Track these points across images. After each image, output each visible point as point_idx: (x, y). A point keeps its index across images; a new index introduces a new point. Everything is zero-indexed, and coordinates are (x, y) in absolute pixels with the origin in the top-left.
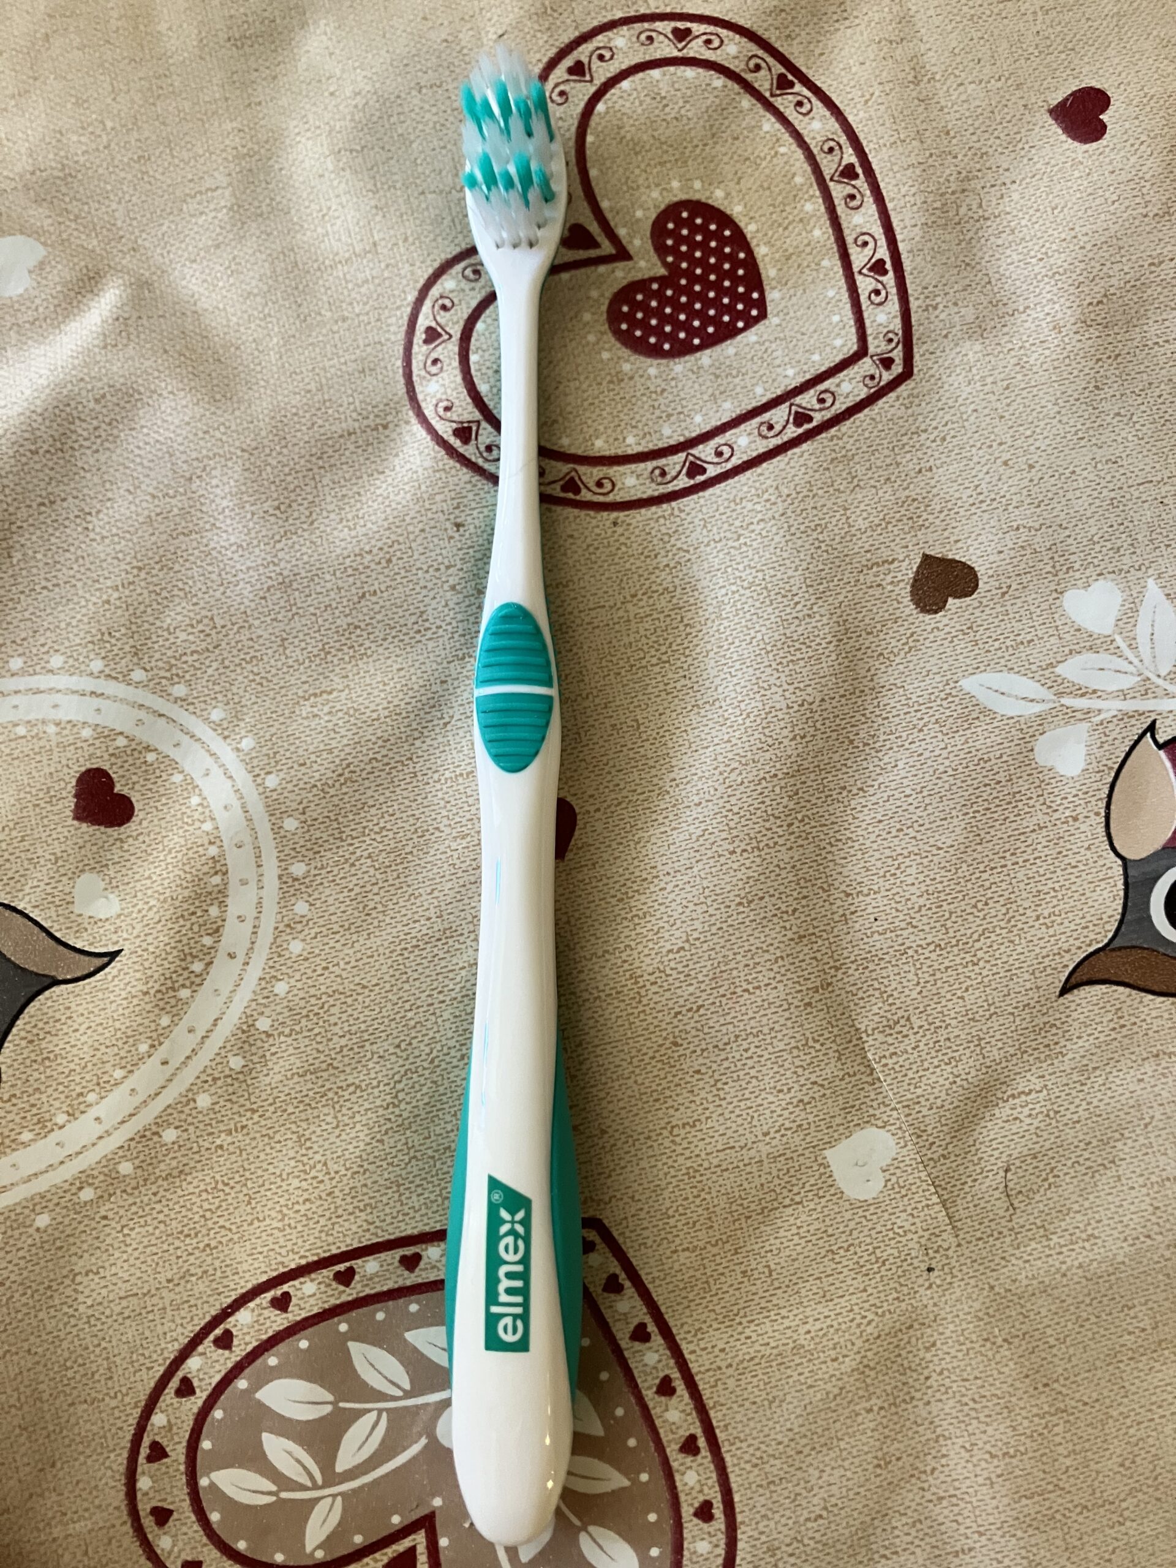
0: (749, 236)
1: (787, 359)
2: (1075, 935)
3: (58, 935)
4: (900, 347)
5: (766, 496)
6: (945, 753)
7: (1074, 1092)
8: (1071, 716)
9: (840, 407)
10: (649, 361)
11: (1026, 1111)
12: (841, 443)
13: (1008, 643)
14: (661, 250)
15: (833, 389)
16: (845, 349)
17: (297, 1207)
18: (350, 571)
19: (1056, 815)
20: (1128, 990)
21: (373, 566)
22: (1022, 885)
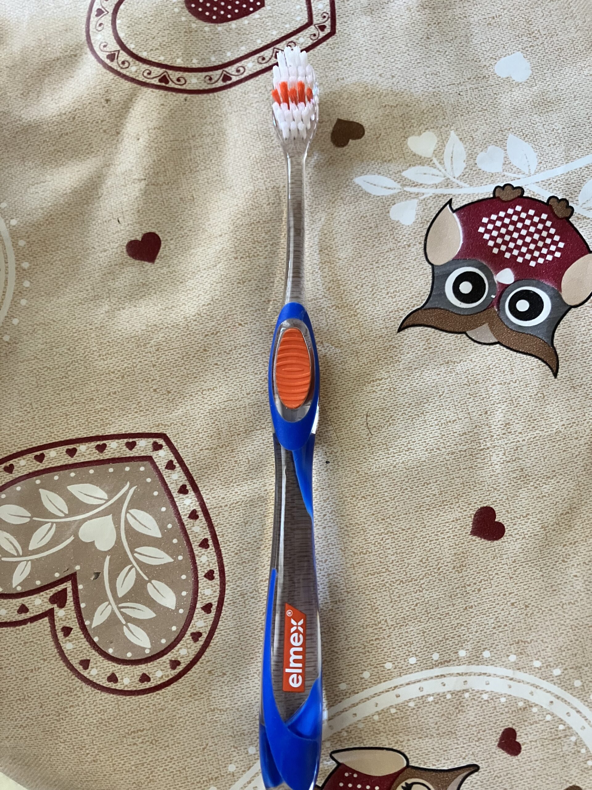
1: (273, 26)
2: (406, 301)
4: (329, 20)
5: (260, 90)
6: (344, 213)
7: (404, 379)
8: (408, 196)
10: (205, 24)
11: (379, 388)
13: (378, 161)
15: (295, 41)
16: (302, 22)
18: (55, 123)
19: (399, 244)
20: (433, 330)
21: (66, 121)
22: (380, 278)
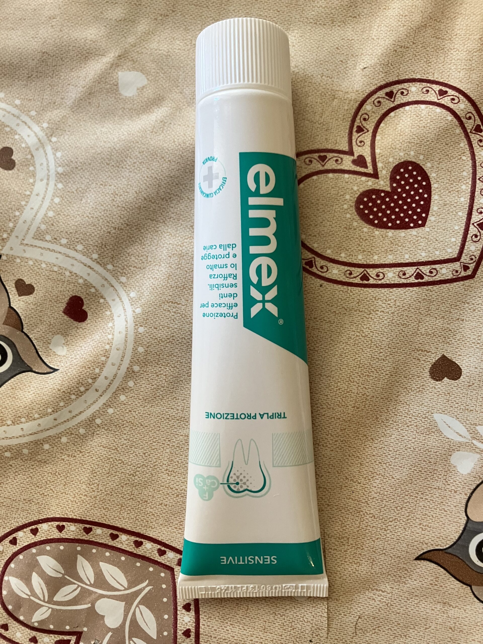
0: (432, 189)
1: (425, 248)
2: (433, 539)
4: (475, 264)
5: (389, 302)
6: (413, 440)
8: (474, 449)
9: (437, 278)
10: (366, 225)
11: (379, 598)
12: (431, 293)
13: (462, 407)
14: (393, 179)
15: (438, 269)
16: (451, 255)
17: (81, 496)
19: (448, 487)
20: (445, 572)
22: (420, 508)
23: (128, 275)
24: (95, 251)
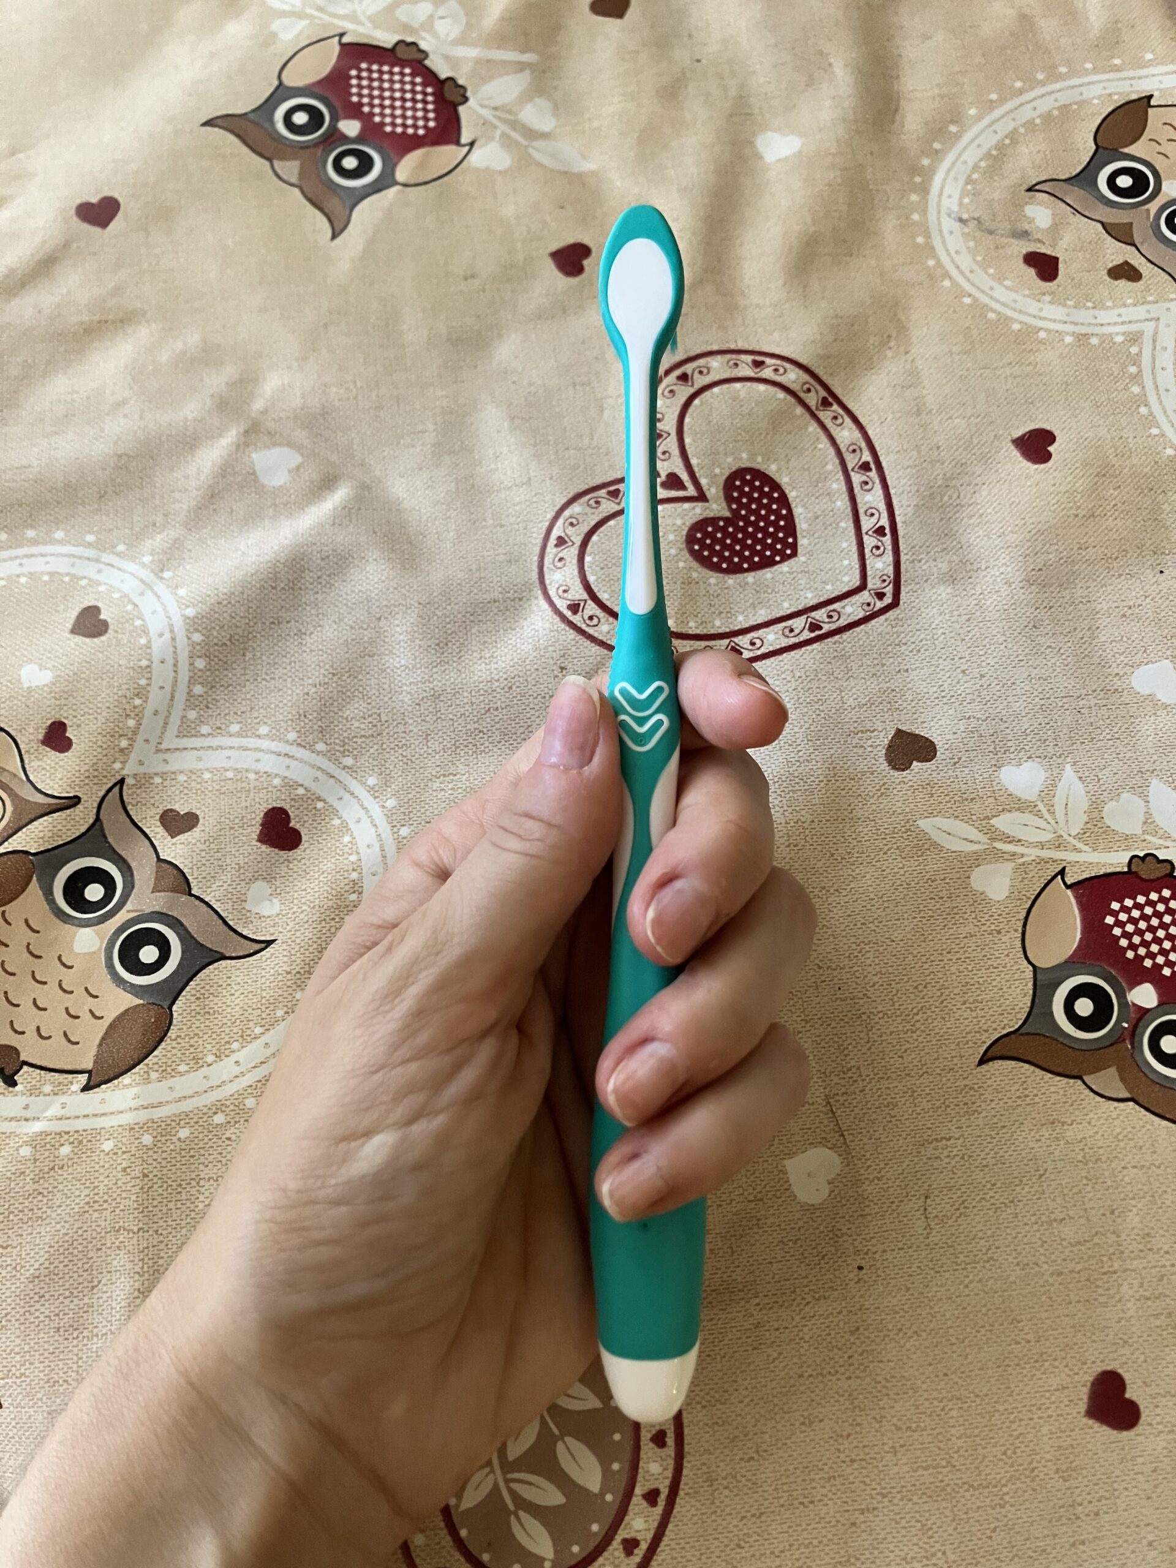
0: (790, 500)
1: (808, 586)
2: (993, 1019)
3: (231, 923)
4: (891, 585)
6: (902, 872)
7: (985, 1143)
8: (1000, 856)
9: (844, 622)
10: (711, 573)
11: (946, 1153)
12: (841, 646)
13: (956, 798)
14: (729, 500)
15: (839, 610)
16: (850, 584)
18: (482, 692)
19: (984, 928)
20: (1032, 1068)
21: (498, 690)
22: (954, 977)
23: (355, 752)
24: (290, 729)
